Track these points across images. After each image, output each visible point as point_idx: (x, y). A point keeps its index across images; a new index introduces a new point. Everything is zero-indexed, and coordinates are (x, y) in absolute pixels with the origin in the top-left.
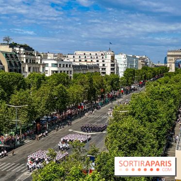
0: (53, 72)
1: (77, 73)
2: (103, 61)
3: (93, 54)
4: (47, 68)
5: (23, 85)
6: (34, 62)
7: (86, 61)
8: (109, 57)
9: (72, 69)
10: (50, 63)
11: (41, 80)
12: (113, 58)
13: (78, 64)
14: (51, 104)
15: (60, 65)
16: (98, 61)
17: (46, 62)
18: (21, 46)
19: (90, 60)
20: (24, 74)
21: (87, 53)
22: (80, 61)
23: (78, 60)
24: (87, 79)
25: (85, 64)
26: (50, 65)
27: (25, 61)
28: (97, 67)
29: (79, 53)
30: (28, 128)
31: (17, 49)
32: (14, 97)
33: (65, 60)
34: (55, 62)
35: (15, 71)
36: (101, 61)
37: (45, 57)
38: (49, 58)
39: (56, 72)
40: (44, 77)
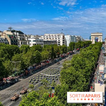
0: (33, 44)
1: (46, 45)
2: (59, 39)
3: (54, 35)
4: (30, 43)
5: (18, 51)
6: (24, 40)
7: (50, 39)
8: (62, 37)
9: (43, 43)
10: (32, 40)
11: (28, 49)
12: (64, 37)
13: (46, 40)
14: (33, 60)
15: (37, 41)
16: (56, 39)
17: (30, 39)
18: (17, 32)
19: (52, 38)
20: (19, 46)
21: (51, 35)
22: (47, 39)
23: (46, 38)
24: (51, 48)
25: (50, 40)
26: (32, 41)
27: (19, 39)
28: (56, 42)
29: (46, 35)
30: (21, 73)
31: (15, 33)
32: (14, 57)
33: (40, 38)
34: (35, 39)
35: (15, 44)
36: (58, 38)
37: (30, 37)
38: (31, 37)
39: (35, 44)
40: (29, 47)
